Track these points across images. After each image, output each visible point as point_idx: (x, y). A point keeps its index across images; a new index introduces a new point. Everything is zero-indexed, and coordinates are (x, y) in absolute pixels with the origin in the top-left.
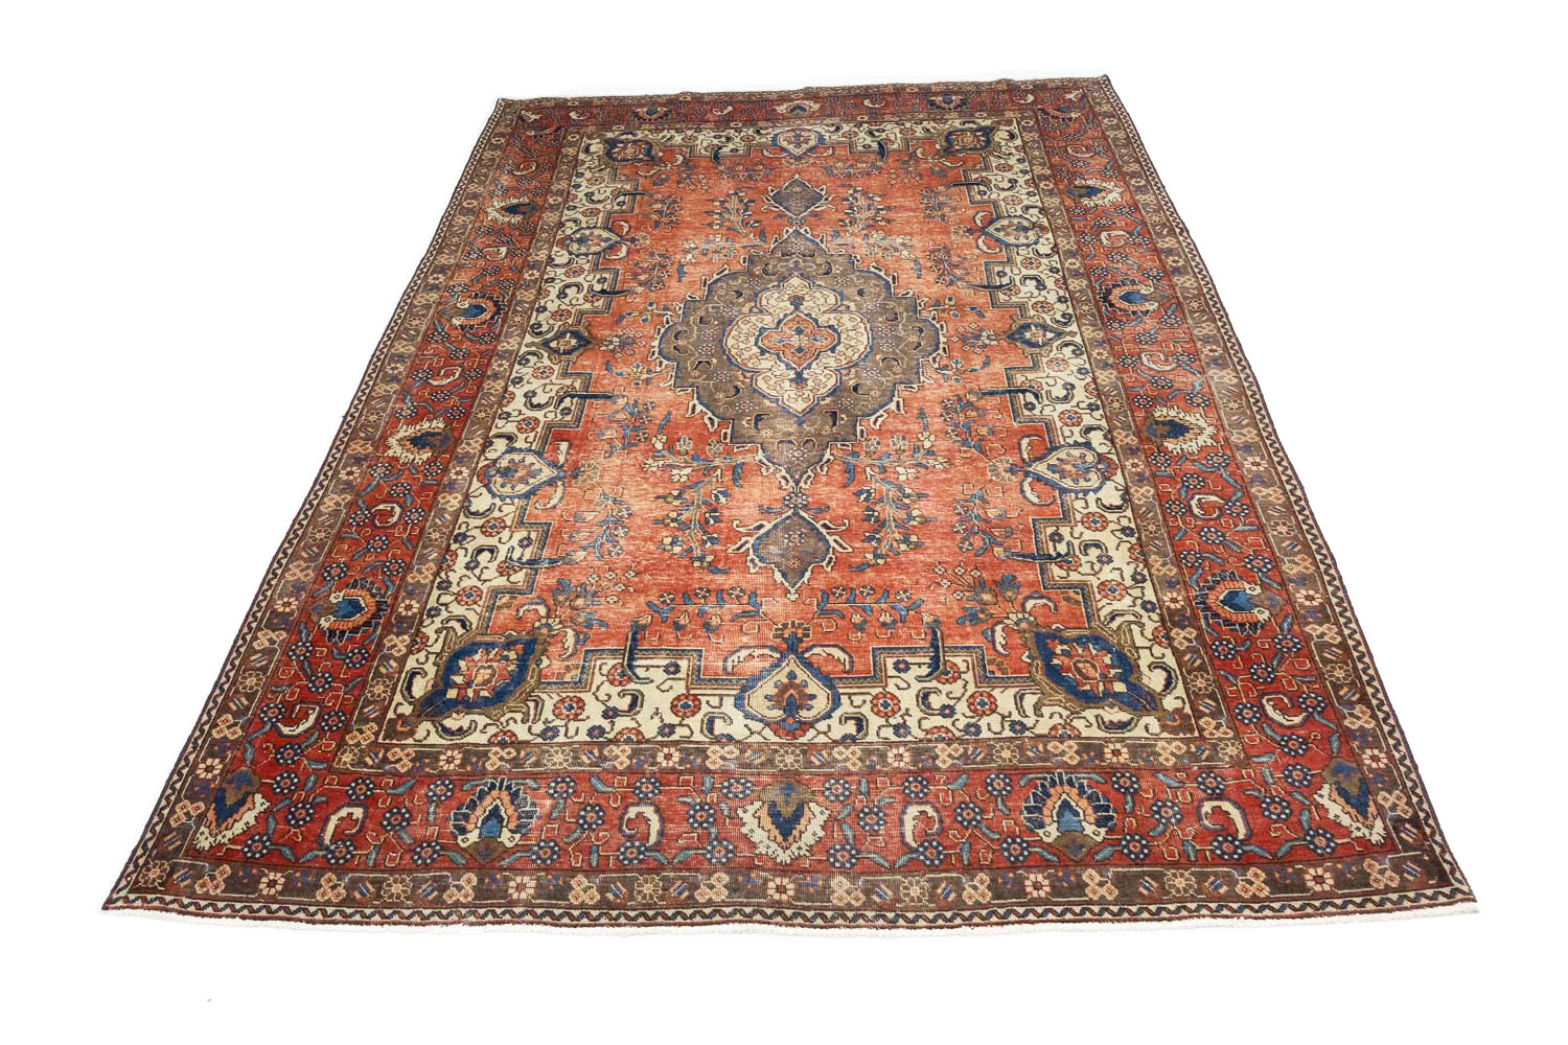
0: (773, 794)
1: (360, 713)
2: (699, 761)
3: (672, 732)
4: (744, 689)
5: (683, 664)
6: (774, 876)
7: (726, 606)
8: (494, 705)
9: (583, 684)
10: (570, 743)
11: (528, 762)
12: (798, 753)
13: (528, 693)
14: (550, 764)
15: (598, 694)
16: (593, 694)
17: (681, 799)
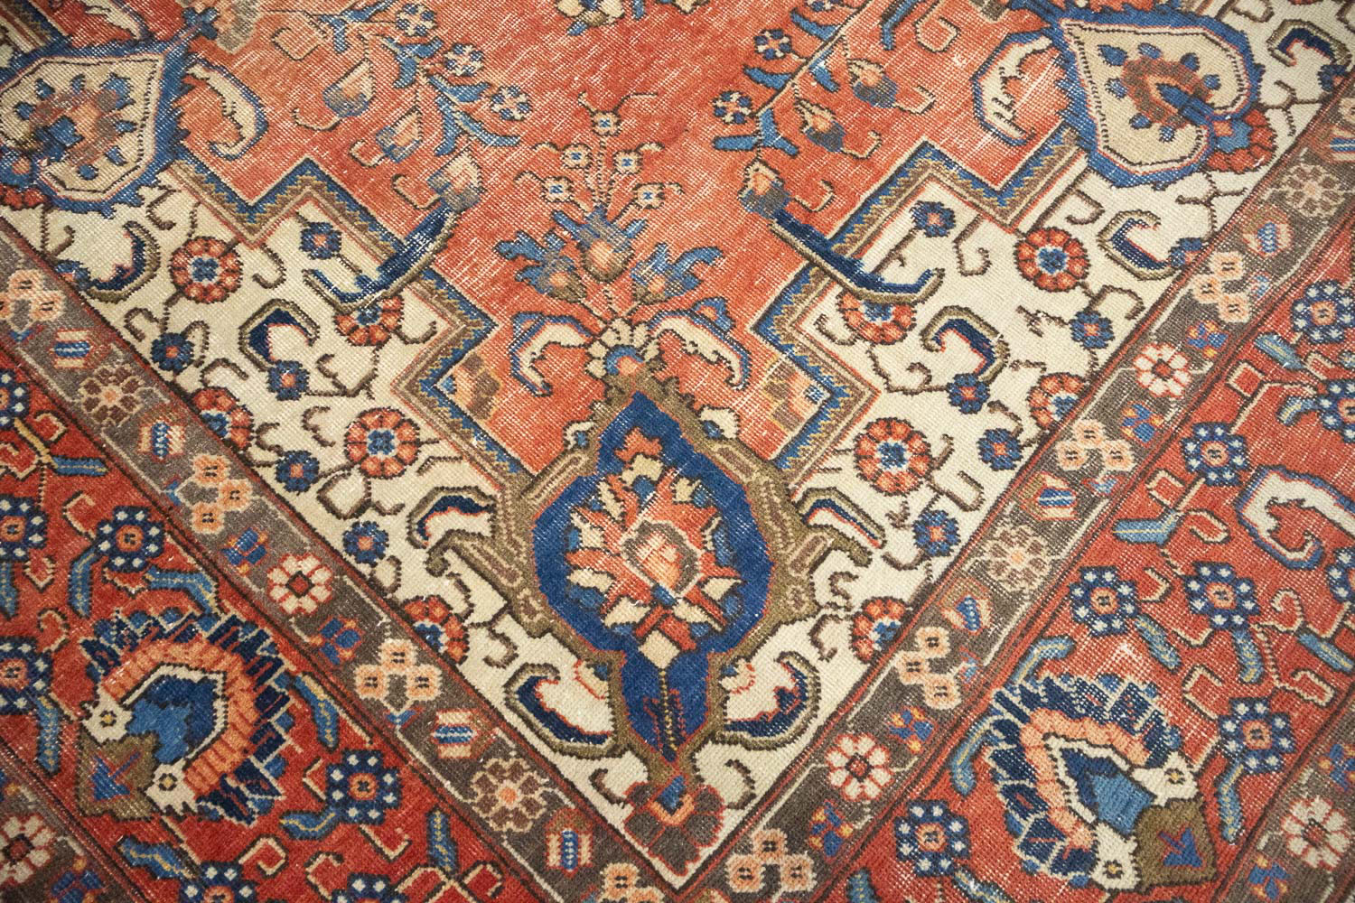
2: (1211, 328)
3: (1105, 325)
4: (1086, 143)
5: (933, 193)
7: (842, 32)
8: (764, 590)
9: (847, 391)
10: (991, 512)
11: (985, 620)
12: (1308, 168)
13: (783, 503)
14: (1023, 584)
15: (895, 382)
16: (890, 390)
17: (1285, 416)
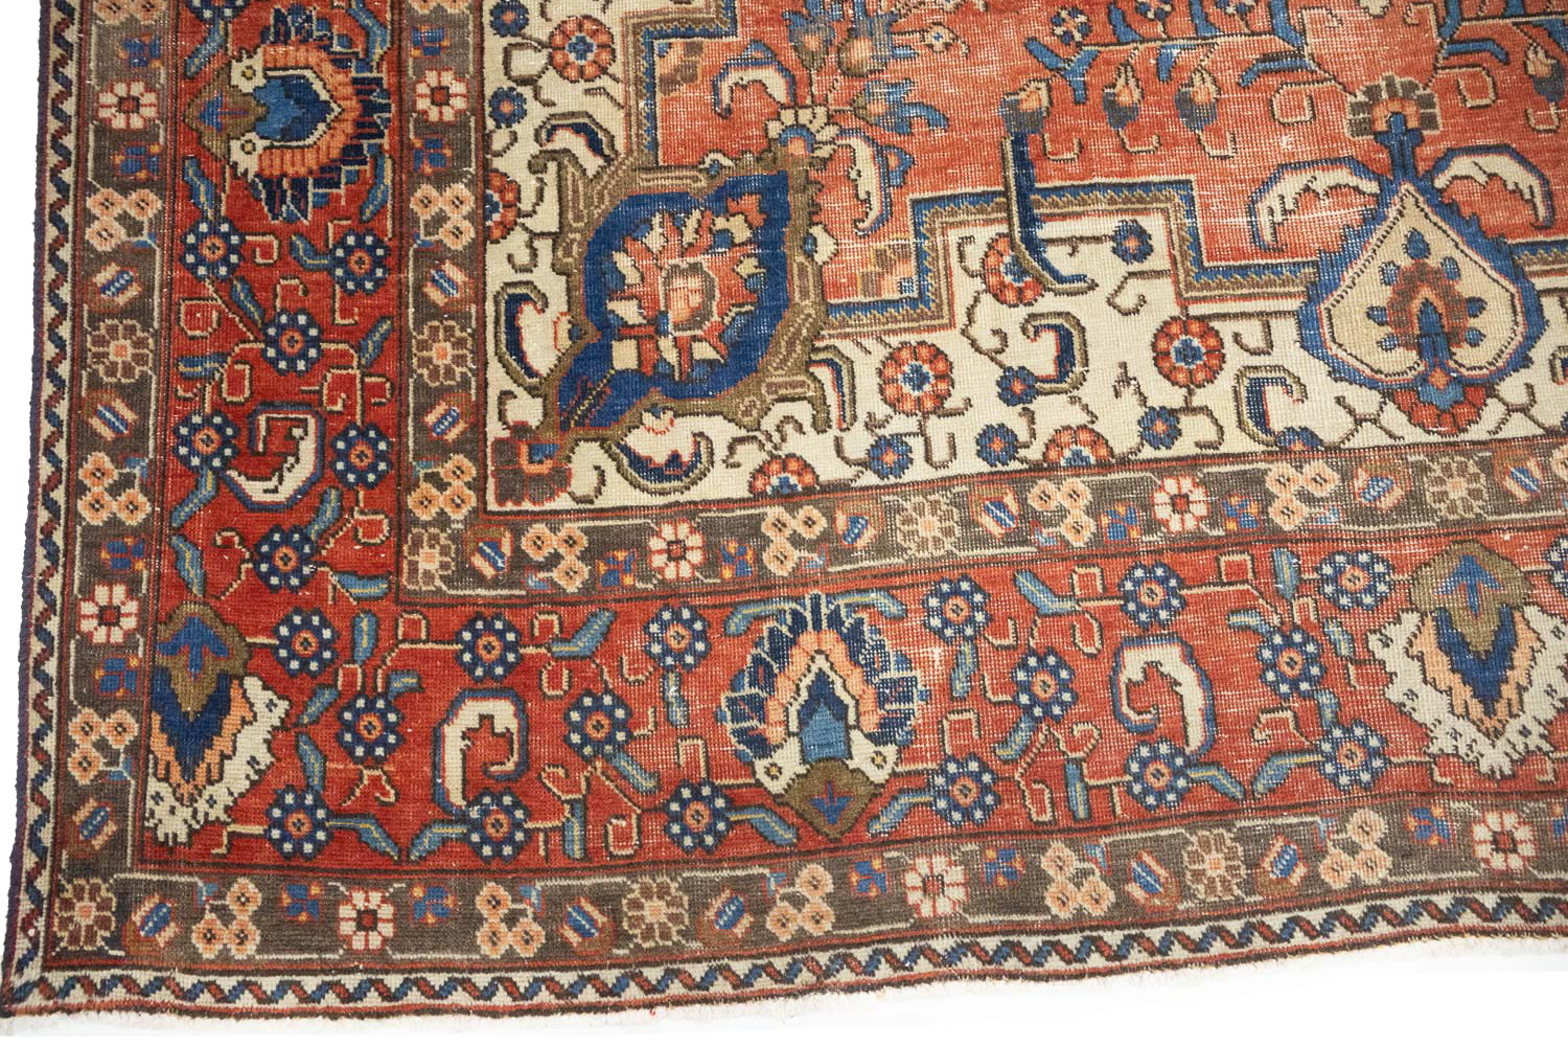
0: (1435, 588)
1: (421, 427)
2: (1253, 509)
3: (1174, 434)
4: (1315, 293)
5: (1153, 224)
6: (1484, 809)
7: (1219, 40)
8: (734, 382)
9: (932, 305)
10: (943, 479)
11: (860, 543)
12: (1473, 469)
13: (806, 339)
14: (913, 546)
15: (974, 331)
16: (963, 332)
17: (1235, 619)
